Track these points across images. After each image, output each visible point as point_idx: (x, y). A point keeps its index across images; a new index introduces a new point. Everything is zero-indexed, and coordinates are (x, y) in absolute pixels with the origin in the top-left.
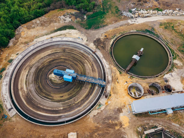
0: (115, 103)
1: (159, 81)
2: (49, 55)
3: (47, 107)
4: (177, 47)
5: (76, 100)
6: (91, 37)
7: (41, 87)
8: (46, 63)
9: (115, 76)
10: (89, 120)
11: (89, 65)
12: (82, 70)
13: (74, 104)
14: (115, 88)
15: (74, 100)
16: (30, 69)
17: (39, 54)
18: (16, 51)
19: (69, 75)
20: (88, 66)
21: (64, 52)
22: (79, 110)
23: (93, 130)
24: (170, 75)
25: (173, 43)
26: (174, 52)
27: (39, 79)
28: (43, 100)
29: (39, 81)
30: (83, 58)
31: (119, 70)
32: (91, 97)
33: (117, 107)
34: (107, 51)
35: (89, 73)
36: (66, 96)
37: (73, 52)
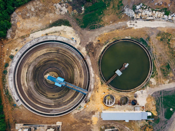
0: (92, 107)
1: (130, 96)
2: (44, 54)
3: (43, 102)
4: (161, 65)
5: (64, 100)
6: (85, 39)
7: (38, 85)
8: (42, 63)
9: (97, 86)
10: (71, 116)
11: (78, 70)
12: (72, 74)
13: (62, 103)
14: (94, 96)
15: (63, 100)
16: (29, 67)
17: (36, 52)
18: (15, 46)
19: (60, 83)
20: (77, 72)
21: (58, 53)
22: (65, 108)
23: (73, 122)
24: (141, 92)
25: (160, 60)
26: (155, 70)
27: (37, 78)
28: (40, 96)
29: (37, 80)
30: (74, 62)
31: (102, 81)
32: (75, 99)
33: (92, 111)
34: (96, 59)
35: (77, 79)
36: (57, 95)
37: (66, 55)
